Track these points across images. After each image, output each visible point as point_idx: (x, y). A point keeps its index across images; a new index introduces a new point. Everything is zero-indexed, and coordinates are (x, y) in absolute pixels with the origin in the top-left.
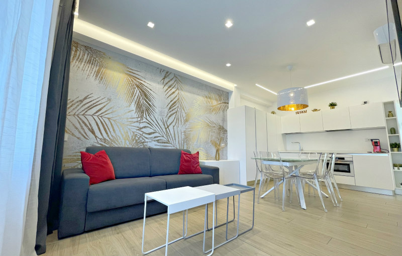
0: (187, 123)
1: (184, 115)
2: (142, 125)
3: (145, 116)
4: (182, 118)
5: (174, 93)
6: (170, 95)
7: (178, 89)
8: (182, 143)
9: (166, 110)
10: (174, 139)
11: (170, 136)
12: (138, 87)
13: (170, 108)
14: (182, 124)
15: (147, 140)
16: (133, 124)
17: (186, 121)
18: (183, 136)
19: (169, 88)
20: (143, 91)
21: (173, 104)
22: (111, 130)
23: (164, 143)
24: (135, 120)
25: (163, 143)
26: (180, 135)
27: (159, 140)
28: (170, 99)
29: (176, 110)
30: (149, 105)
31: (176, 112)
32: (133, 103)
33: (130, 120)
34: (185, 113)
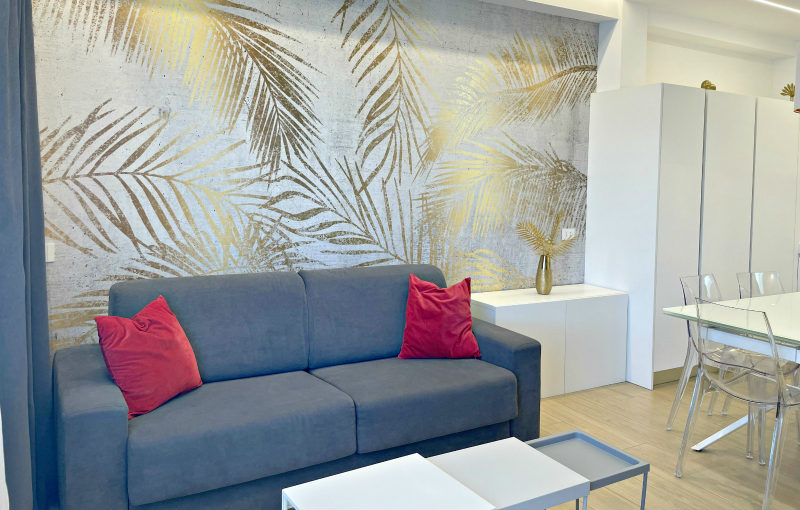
0: (434, 167)
1: (421, 135)
2: (276, 190)
3: (283, 156)
4: (413, 149)
5: (381, 58)
6: (369, 69)
7: (395, 41)
8: (416, 238)
9: (357, 126)
10: (386, 225)
11: (373, 217)
12: (254, 54)
13: (370, 118)
14: (415, 170)
15: (294, 238)
16: (246, 190)
17: (430, 156)
18: (418, 214)
19: (363, 41)
20: (272, 69)
21: (380, 102)
22: (180, 215)
23: (354, 241)
24: (254, 173)
25: (348, 241)
26: (406, 209)
27: (334, 234)
28: (366, 86)
29: (392, 120)
30: (297, 115)
31: (392, 130)
32: (243, 116)
33: (236, 176)
34: (426, 130)
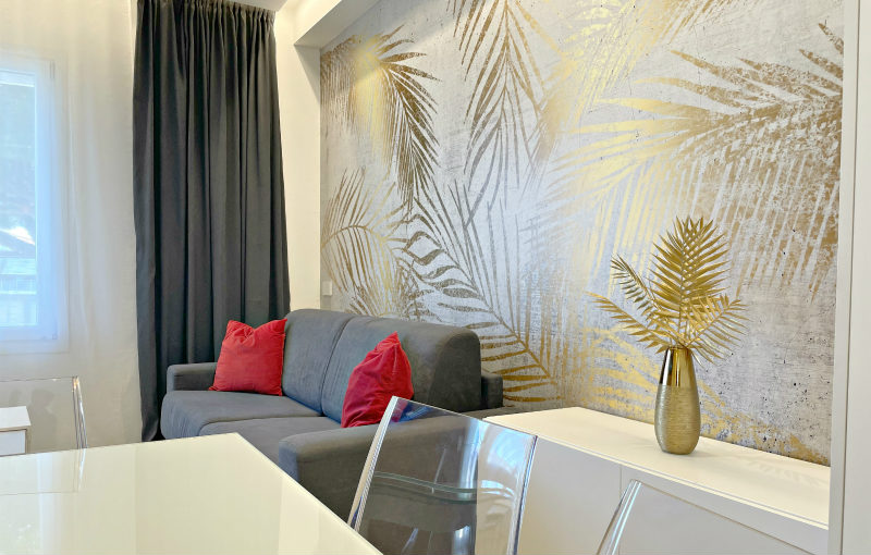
0: (546, 169)
1: (530, 121)
2: (410, 231)
3: (415, 192)
6: (476, 49)
10: (491, 272)
12: (401, 88)
13: (477, 118)
14: (522, 181)
16: (397, 234)
17: (541, 152)
18: (525, 255)
20: (409, 97)
25: (457, 292)
28: (474, 74)
29: (498, 109)
30: (423, 140)
31: (498, 126)
32: (395, 157)
33: (391, 220)
34: (537, 108)
